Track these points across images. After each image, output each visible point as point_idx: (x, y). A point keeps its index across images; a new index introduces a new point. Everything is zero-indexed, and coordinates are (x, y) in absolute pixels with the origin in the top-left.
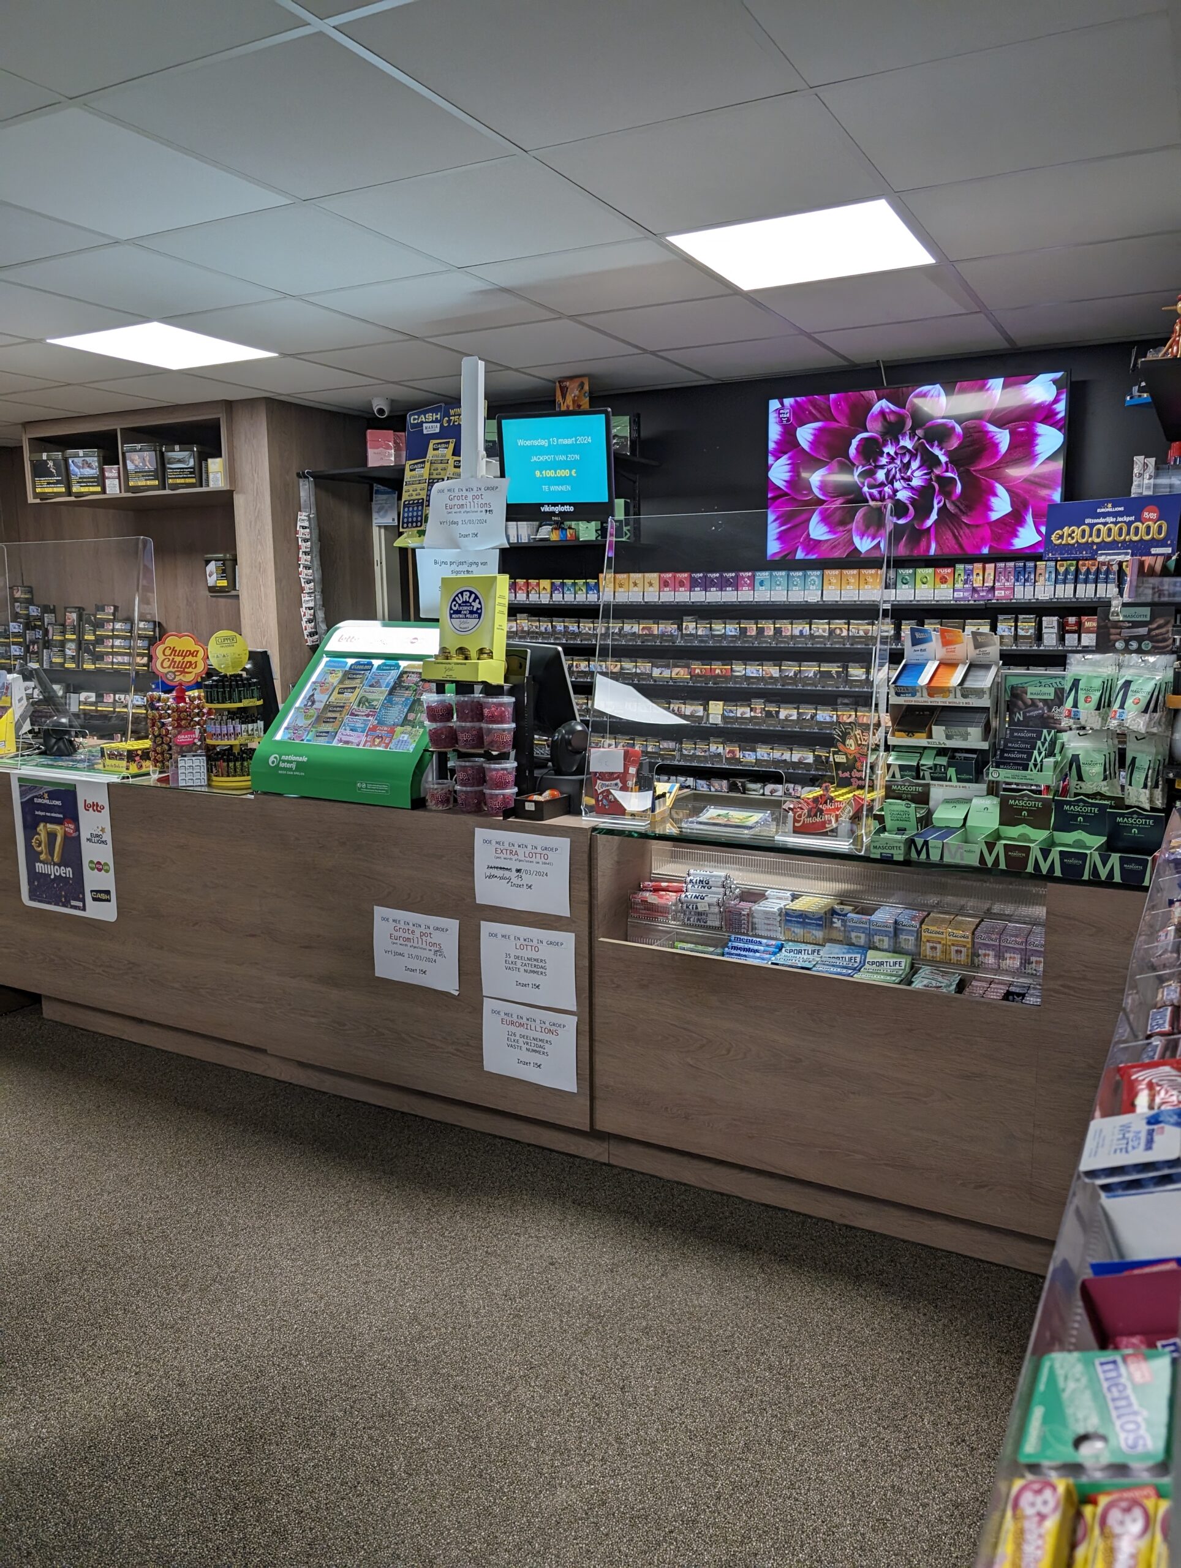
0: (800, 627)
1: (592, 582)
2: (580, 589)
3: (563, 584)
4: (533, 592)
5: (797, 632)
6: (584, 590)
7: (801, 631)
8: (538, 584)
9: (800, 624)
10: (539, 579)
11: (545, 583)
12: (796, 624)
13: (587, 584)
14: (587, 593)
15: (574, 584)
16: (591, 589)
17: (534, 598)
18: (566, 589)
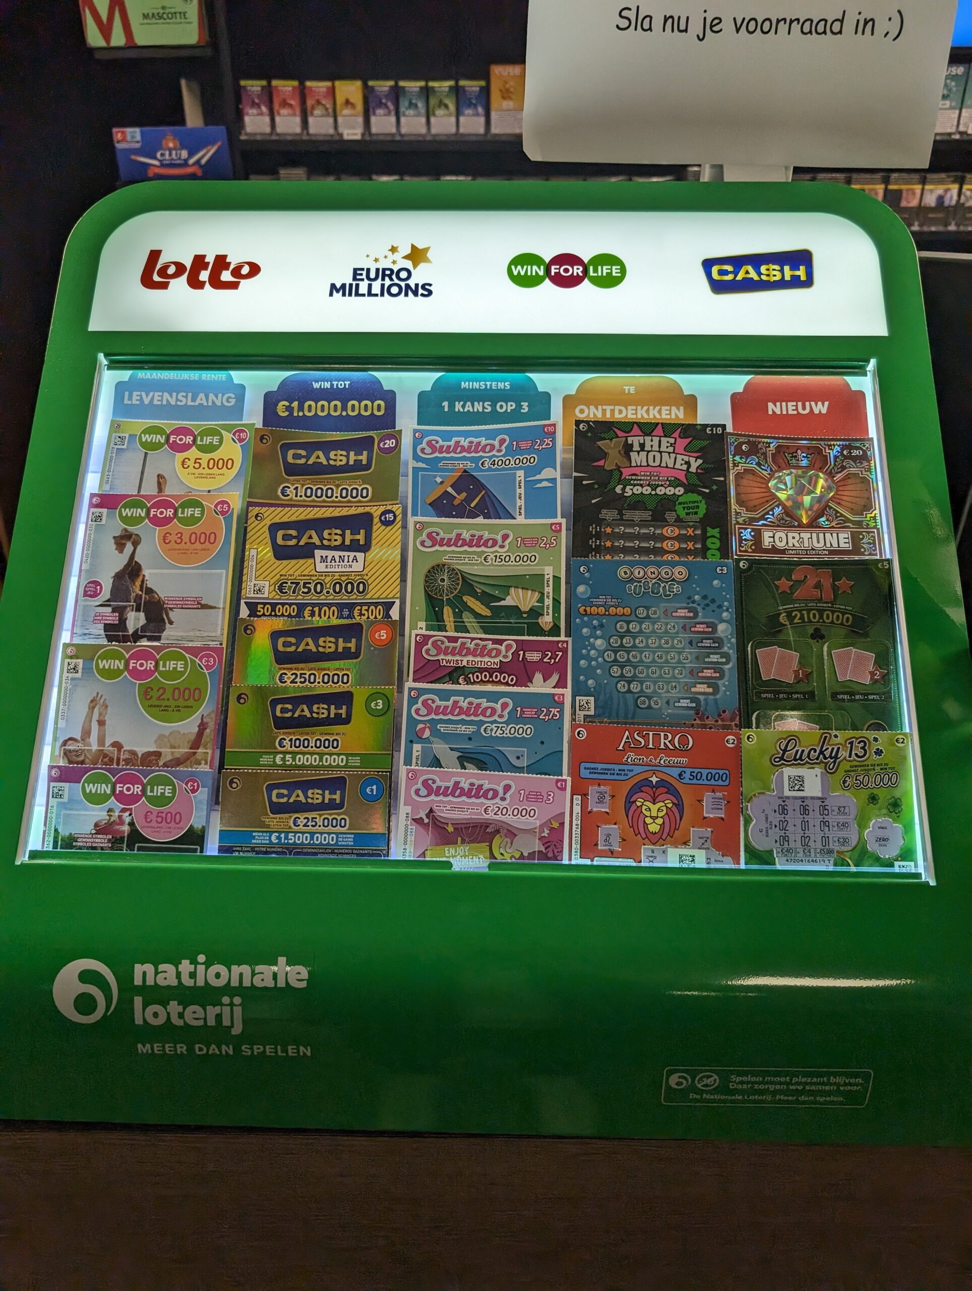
0: (939, 190)
1: (472, 86)
2: (442, 105)
3: (396, 94)
4: (317, 112)
5: (930, 200)
6: (452, 107)
7: (940, 199)
8: (332, 92)
9: (941, 182)
10: (333, 78)
11: (350, 90)
12: (933, 182)
13: (457, 91)
14: (458, 114)
15: (427, 92)
16: (470, 105)
17: (320, 125)
18: (404, 104)
